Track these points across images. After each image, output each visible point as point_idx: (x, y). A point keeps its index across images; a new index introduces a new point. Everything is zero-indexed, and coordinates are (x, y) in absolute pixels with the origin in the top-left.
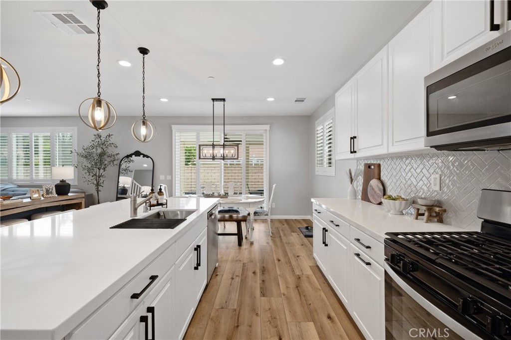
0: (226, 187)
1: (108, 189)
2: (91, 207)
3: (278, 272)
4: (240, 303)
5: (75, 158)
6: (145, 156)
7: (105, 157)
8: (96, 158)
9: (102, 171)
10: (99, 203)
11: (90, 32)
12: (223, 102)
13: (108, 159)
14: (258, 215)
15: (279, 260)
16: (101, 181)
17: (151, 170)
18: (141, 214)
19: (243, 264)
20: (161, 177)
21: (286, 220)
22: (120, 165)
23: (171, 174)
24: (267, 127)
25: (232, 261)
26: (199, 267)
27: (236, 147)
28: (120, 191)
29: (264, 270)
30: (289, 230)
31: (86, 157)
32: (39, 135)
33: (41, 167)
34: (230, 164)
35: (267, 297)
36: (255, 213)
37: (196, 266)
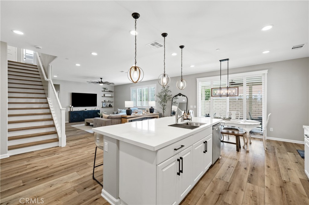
0: (230, 114)
1: (167, 111)
2: (161, 118)
3: (266, 173)
4: (232, 181)
5: (155, 97)
6: (183, 96)
7: (167, 97)
8: (163, 97)
9: (165, 103)
10: (164, 117)
11: (161, 46)
12: (227, 61)
13: (168, 98)
14: (254, 134)
15: (269, 167)
16: (165, 108)
17: (186, 103)
18: (180, 122)
19: (238, 162)
20: (191, 106)
21: (284, 142)
22: (172, 100)
23: (196, 105)
24: (266, 72)
25: (231, 158)
26: (206, 152)
27: (237, 88)
28: (172, 113)
29: (253, 169)
30: (285, 150)
31: (159, 97)
32: (144, 88)
33: (145, 101)
34: (238, 99)
35: (252, 184)
36: (251, 132)
37: (204, 151)
